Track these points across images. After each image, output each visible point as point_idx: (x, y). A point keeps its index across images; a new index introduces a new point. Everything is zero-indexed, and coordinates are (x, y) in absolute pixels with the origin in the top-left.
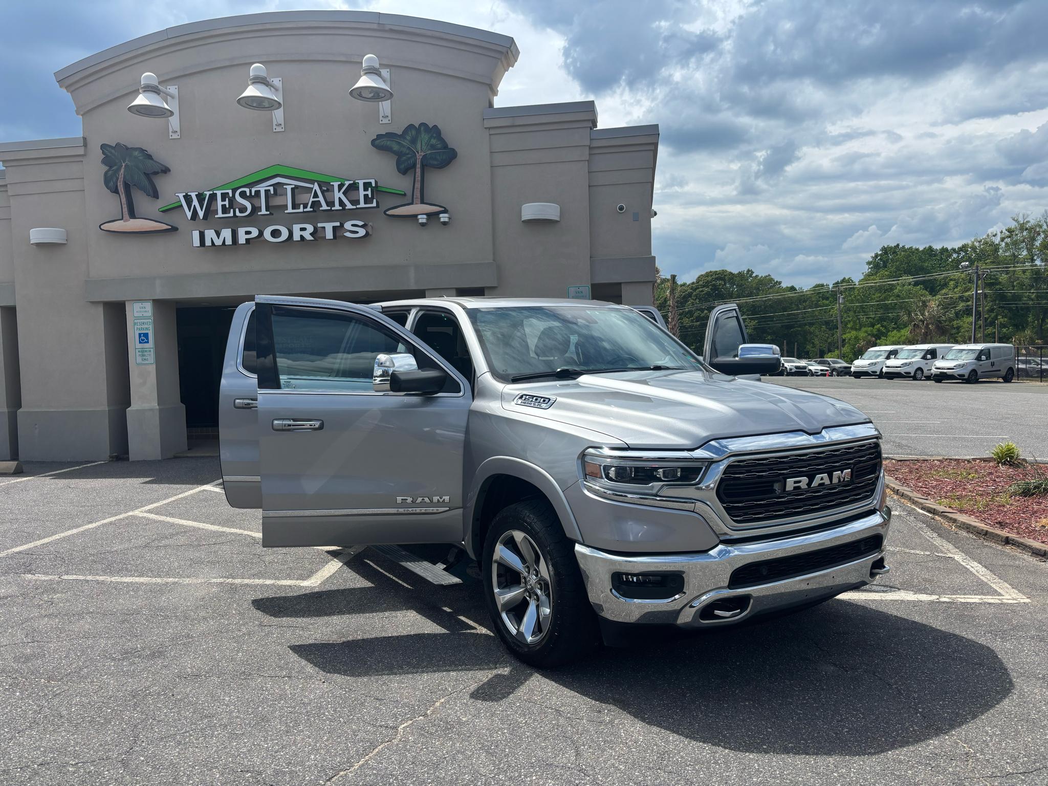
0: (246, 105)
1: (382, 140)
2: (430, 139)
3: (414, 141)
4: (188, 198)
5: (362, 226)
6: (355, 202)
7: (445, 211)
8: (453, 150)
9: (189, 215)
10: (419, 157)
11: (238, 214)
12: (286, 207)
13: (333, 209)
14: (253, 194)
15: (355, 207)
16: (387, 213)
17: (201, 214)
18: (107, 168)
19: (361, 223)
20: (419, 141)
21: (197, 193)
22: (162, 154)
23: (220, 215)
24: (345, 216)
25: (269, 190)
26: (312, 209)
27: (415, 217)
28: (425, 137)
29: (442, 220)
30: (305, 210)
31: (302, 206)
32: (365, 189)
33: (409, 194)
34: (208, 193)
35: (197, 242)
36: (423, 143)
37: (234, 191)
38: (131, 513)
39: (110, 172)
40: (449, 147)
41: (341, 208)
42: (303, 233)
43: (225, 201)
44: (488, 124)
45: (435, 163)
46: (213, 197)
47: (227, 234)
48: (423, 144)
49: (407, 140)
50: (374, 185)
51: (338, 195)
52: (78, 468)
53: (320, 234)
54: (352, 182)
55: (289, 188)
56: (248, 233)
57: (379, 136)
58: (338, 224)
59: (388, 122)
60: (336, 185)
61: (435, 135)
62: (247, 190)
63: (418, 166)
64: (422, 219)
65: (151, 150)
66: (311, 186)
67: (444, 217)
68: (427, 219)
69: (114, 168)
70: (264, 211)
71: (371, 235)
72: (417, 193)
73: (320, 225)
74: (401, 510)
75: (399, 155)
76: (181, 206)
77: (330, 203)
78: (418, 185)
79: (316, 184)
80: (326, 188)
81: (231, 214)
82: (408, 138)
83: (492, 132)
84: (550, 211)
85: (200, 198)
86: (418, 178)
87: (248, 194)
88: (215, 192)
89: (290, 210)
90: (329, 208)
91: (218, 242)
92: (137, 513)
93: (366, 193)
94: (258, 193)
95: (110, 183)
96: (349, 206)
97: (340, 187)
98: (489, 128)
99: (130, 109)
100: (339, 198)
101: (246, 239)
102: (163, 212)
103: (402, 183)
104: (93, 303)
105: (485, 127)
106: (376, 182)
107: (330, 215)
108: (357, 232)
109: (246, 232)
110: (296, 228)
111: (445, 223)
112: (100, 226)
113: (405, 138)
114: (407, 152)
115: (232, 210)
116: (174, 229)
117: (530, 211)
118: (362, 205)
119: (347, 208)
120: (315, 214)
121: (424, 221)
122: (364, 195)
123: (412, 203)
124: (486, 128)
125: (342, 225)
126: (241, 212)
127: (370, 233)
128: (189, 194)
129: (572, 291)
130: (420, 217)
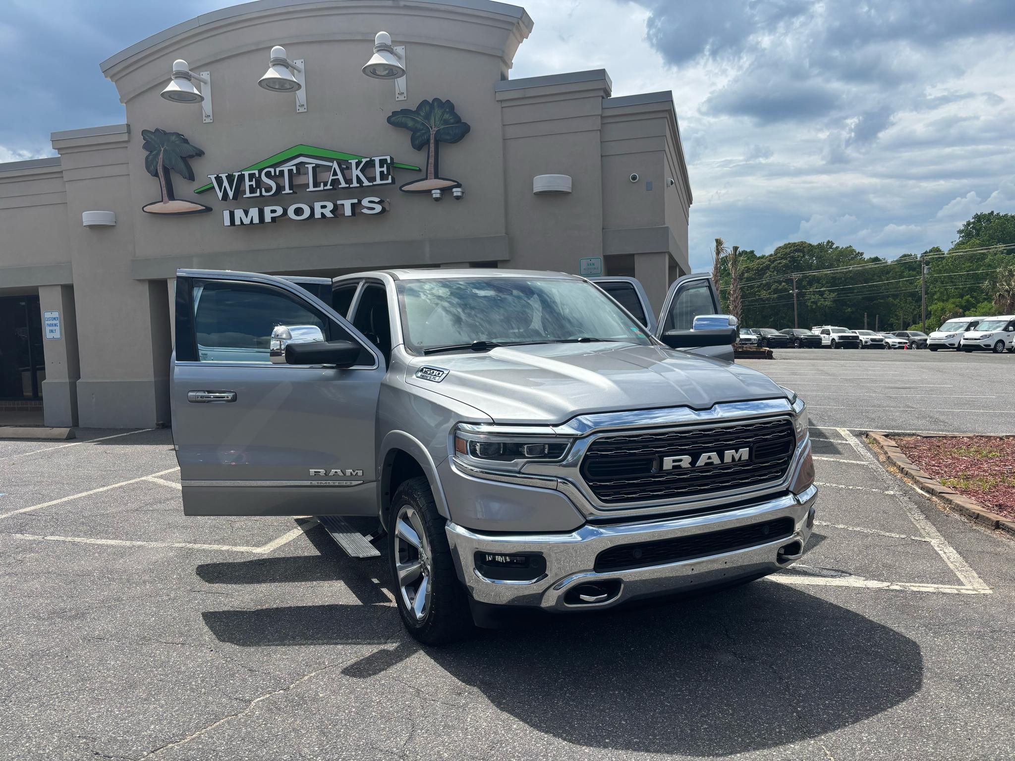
0: (267, 87)
1: (398, 116)
2: (443, 115)
3: (427, 117)
4: (219, 180)
5: (378, 203)
6: (372, 179)
7: (459, 186)
8: (465, 124)
9: (220, 195)
10: (433, 132)
11: (264, 193)
12: (307, 185)
13: (351, 186)
14: (277, 174)
15: (371, 184)
16: (403, 189)
17: (231, 194)
18: (148, 153)
19: (377, 200)
20: (432, 116)
21: (227, 174)
22: (197, 138)
23: (248, 195)
24: (363, 191)
25: (292, 170)
26: (331, 187)
27: (429, 192)
28: (438, 112)
29: (455, 194)
30: (325, 188)
31: (322, 184)
32: (381, 166)
33: (424, 169)
34: (237, 174)
35: (227, 222)
36: (436, 117)
37: (260, 172)
38: (143, 478)
39: (151, 157)
40: (462, 121)
41: (358, 185)
42: (324, 211)
43: (252, 181)
44: (500, 97)
45: (448, 137)
46: (242, 177)
47: (254, 212)
48: (437, 119)
49: (421, 116)
50: (389, 161)
51: (356, 172)
52: (126, 434)
53: (339, 212)
54: (369, 159)
55: (310, 167)
56: (273, 211)
57: (395, 113)
58: (355, 201)
59: (404, 99)
60: (354, 162)
61: (447, 110)
62: (272, 170)
63: (432, 141)
64: (436, 194)
65: (187, 135)
66: (330, 164)
67: (457, 192)
68: (441, 194)
69: (154, 153)
70: (287, 191)
71: (388, 211)
72: (431, 169)
73: (339, 202)
74: (315, 483)
75: (414, 131)
76: (213, 187)
77: (348, 181)
78: (432, 160)
79: (335, 162)
80: (345, 167)
81: (258, 194)
82: (422, 114)
83: (504, 105)
84: (561, 182)
85: (230, 178)
86: (432, 154)
87: (273, 174)
88: (243, 173)
89: (311, 188)
90: (348, 185)
91: (247, 221)
92: (150, 478)
93: (382, 169)
94: (282, 172)
95: (151, 167)
96: (366, 183)
97: (358, 164)
98: (501, 101)
99: (163, 95)
100: (357, 175)
101: (272, 217)
102: (199, 193)
103: (416, 159)
104: (139, 280)
105: (497, 99)
106: (392, 159)
107: (349, 192)
108: (373, 209)
109: (271, 210)
110: (317, 206)
111: (458, 198)
112: (143, 208)
113: (419, 114)
114: (422, 127)
115: (258, 190)
116: (208, 210)
117: (541, 183)
118: (378, 181)
119: (364, 185)
120: (334, 192)
121: (438, 196)
122: (380, 172)
123: (426, 179)
124: (498, 101)
125: (360, 202)
126: (267, 191)
127: (387, 209)
128: (220, 175)
129: (584, 263)
130: (434, 192)
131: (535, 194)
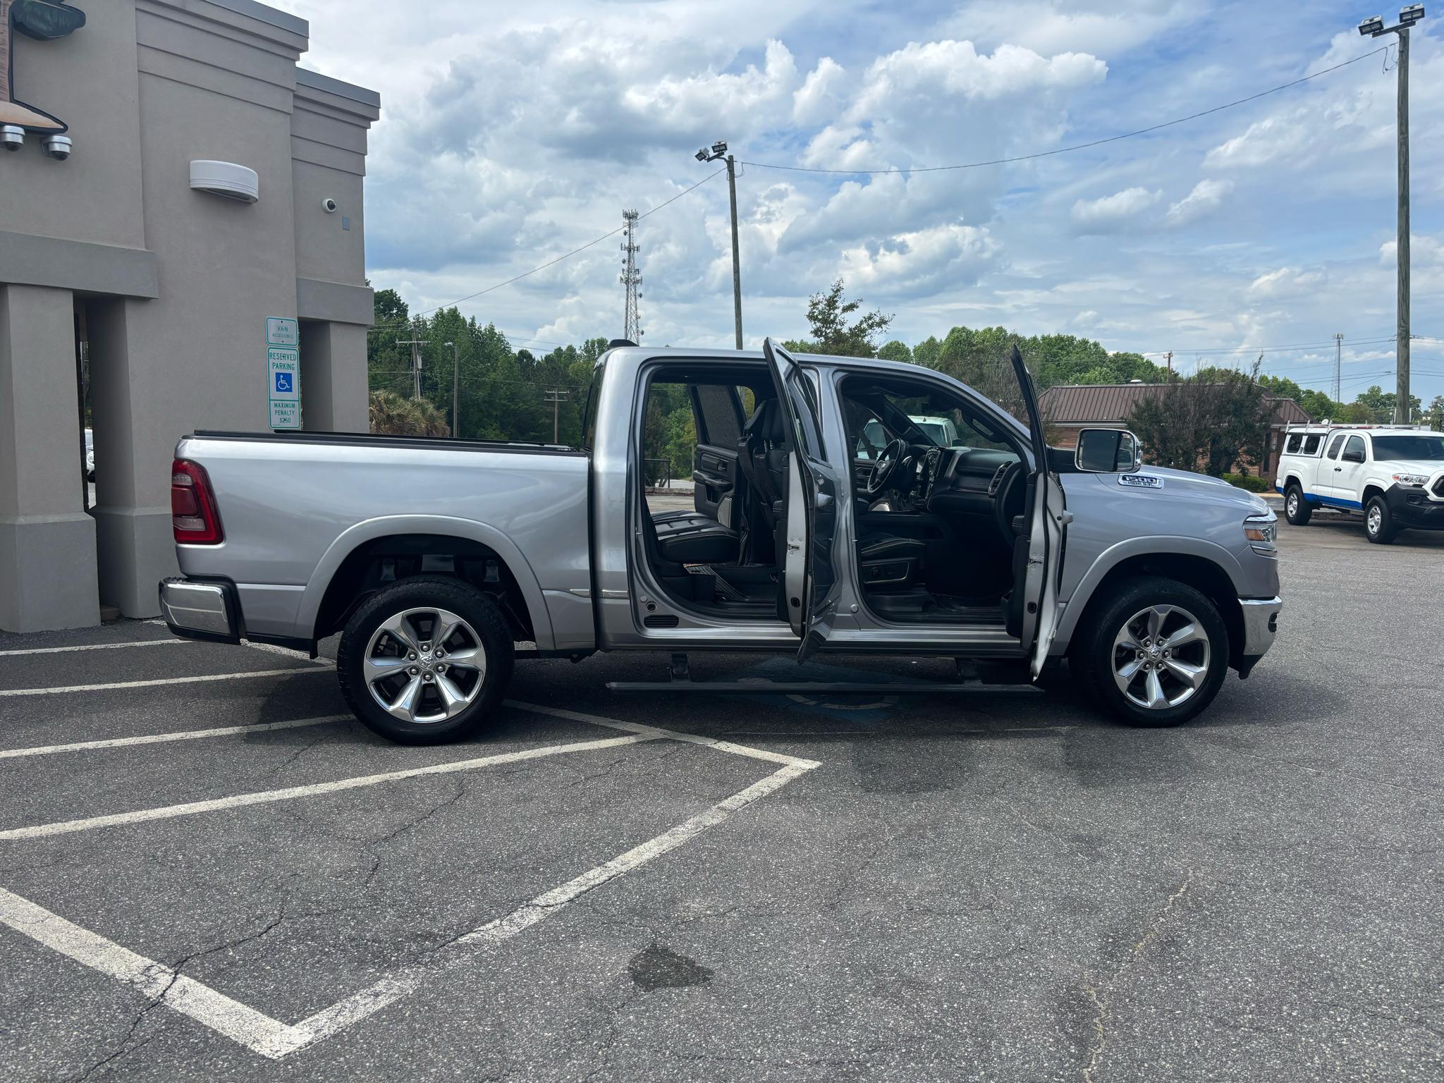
7: (63, 131)
29: (57, 148)
45: (41, 28)
63: (6, 20)
64: (14, 134)
68: (24, 138)
72: (3, 78)
78: (3, 61)
86: (4, 45)
111: (61, 156)
121: (20, 140)
129: (273, 325)
130: (7, 128)
131: (194, 189)
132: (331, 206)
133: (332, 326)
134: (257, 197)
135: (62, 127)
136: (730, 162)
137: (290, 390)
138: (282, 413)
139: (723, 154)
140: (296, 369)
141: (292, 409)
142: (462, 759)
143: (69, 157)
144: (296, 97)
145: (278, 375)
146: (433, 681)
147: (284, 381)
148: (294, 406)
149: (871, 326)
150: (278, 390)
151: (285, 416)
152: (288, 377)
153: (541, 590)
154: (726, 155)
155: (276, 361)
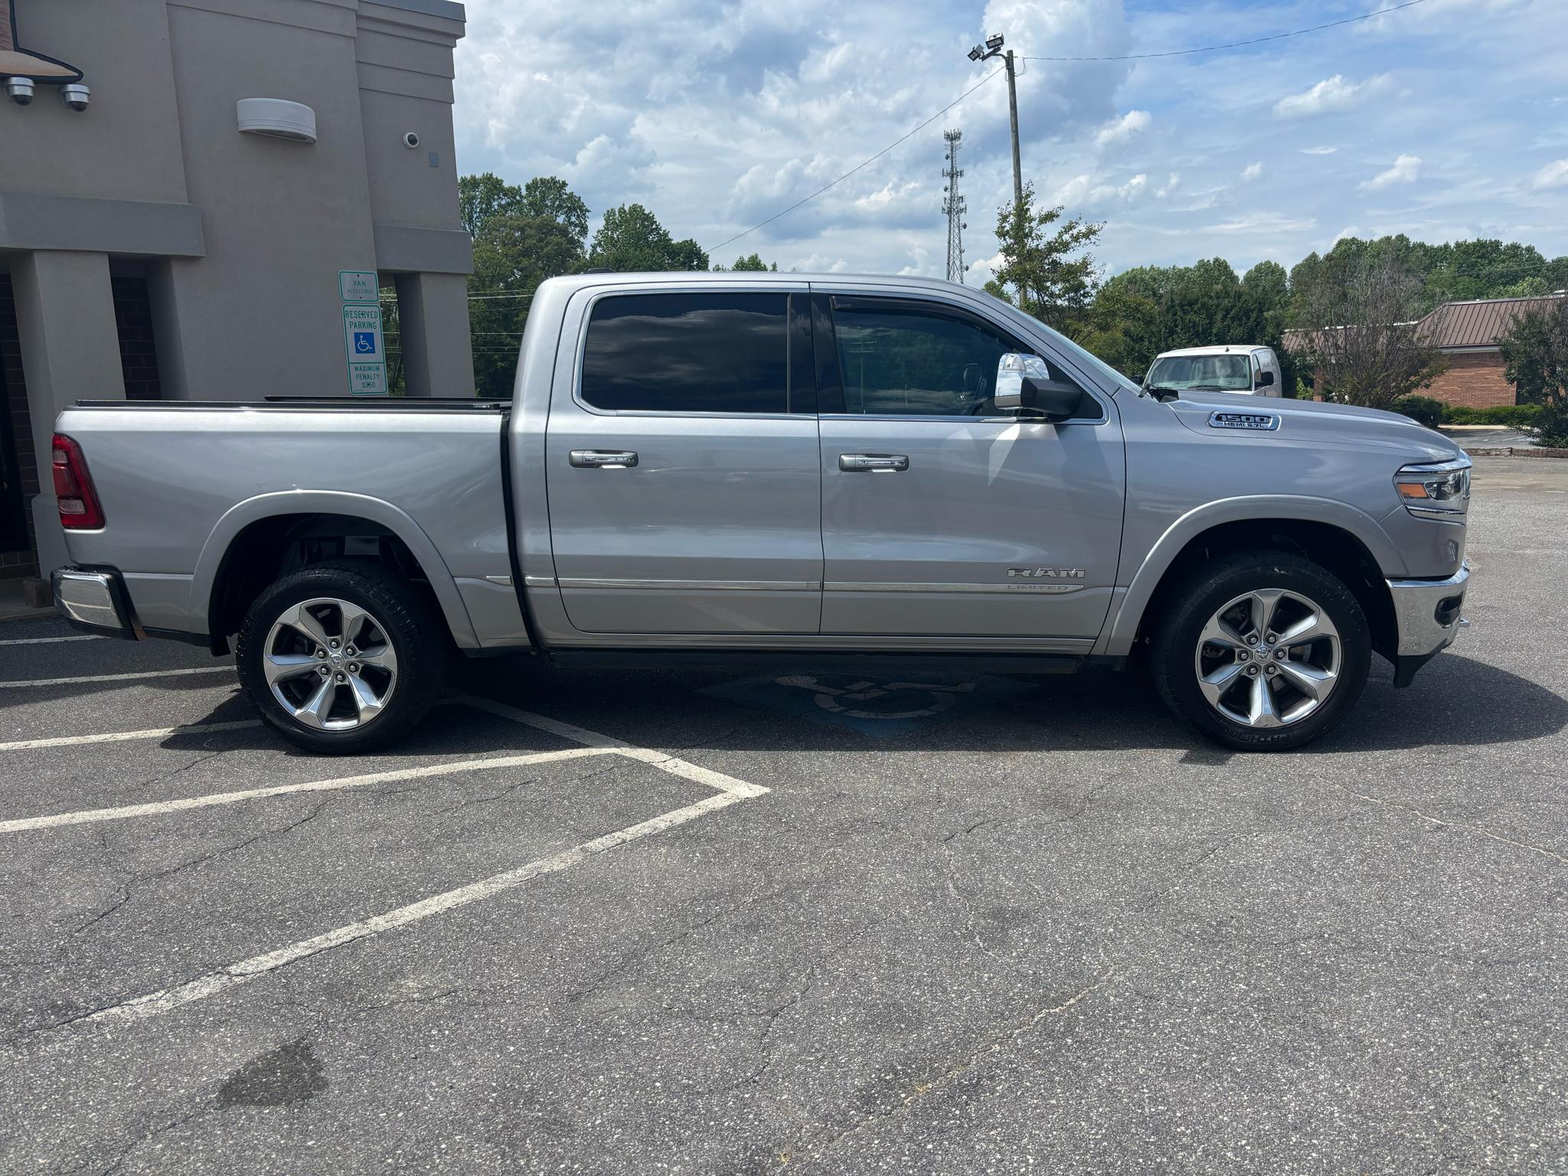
7: (81, 79)
27: (3, 79)
29: (73, 98)
64: (21, 87)
68: (35, 90)
72: (5, 25)
78: (5, 6)
111: (79, 107)
121: (29, 92)
129: (347, 280)
130: (14, 80)
131: (242, 132)
132: (413, 140)
133: (422, 277)
134: (315, 137)
135: (77, 74)
136: (1009, 60)
137: (373, 351)
138: (364, 377)
139: (999, 49)
140: (378, 327)
141: (376, 372)
142: (359, 773)
143: (88, 107)
144: (358, 17)
145: (357, 335)
146: (346, 683)
147: (365, 342)
148: (378, 369)
149: (1076, 239)
150: (358, 351)
151: (369, 381)
152: (369, 337)
153: (453, 577)
154: (1004, 51)
155: (354, 320)
